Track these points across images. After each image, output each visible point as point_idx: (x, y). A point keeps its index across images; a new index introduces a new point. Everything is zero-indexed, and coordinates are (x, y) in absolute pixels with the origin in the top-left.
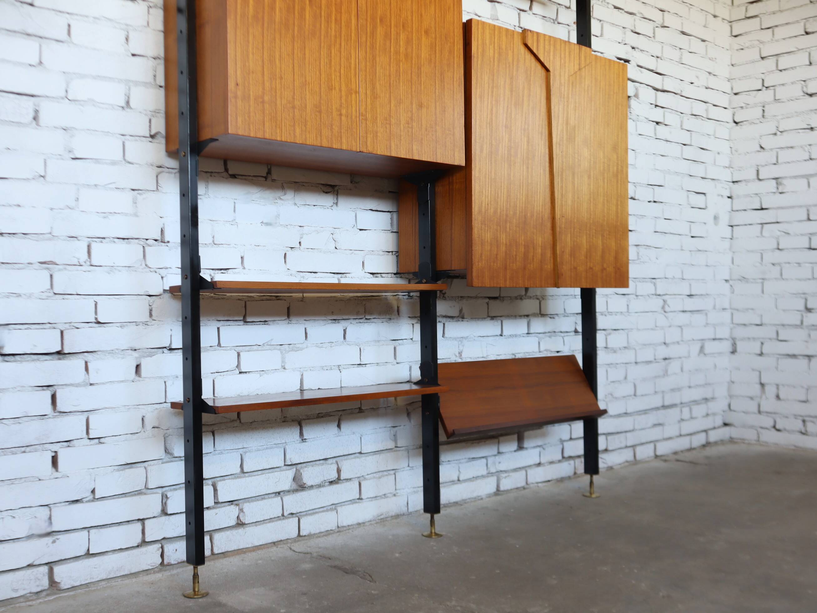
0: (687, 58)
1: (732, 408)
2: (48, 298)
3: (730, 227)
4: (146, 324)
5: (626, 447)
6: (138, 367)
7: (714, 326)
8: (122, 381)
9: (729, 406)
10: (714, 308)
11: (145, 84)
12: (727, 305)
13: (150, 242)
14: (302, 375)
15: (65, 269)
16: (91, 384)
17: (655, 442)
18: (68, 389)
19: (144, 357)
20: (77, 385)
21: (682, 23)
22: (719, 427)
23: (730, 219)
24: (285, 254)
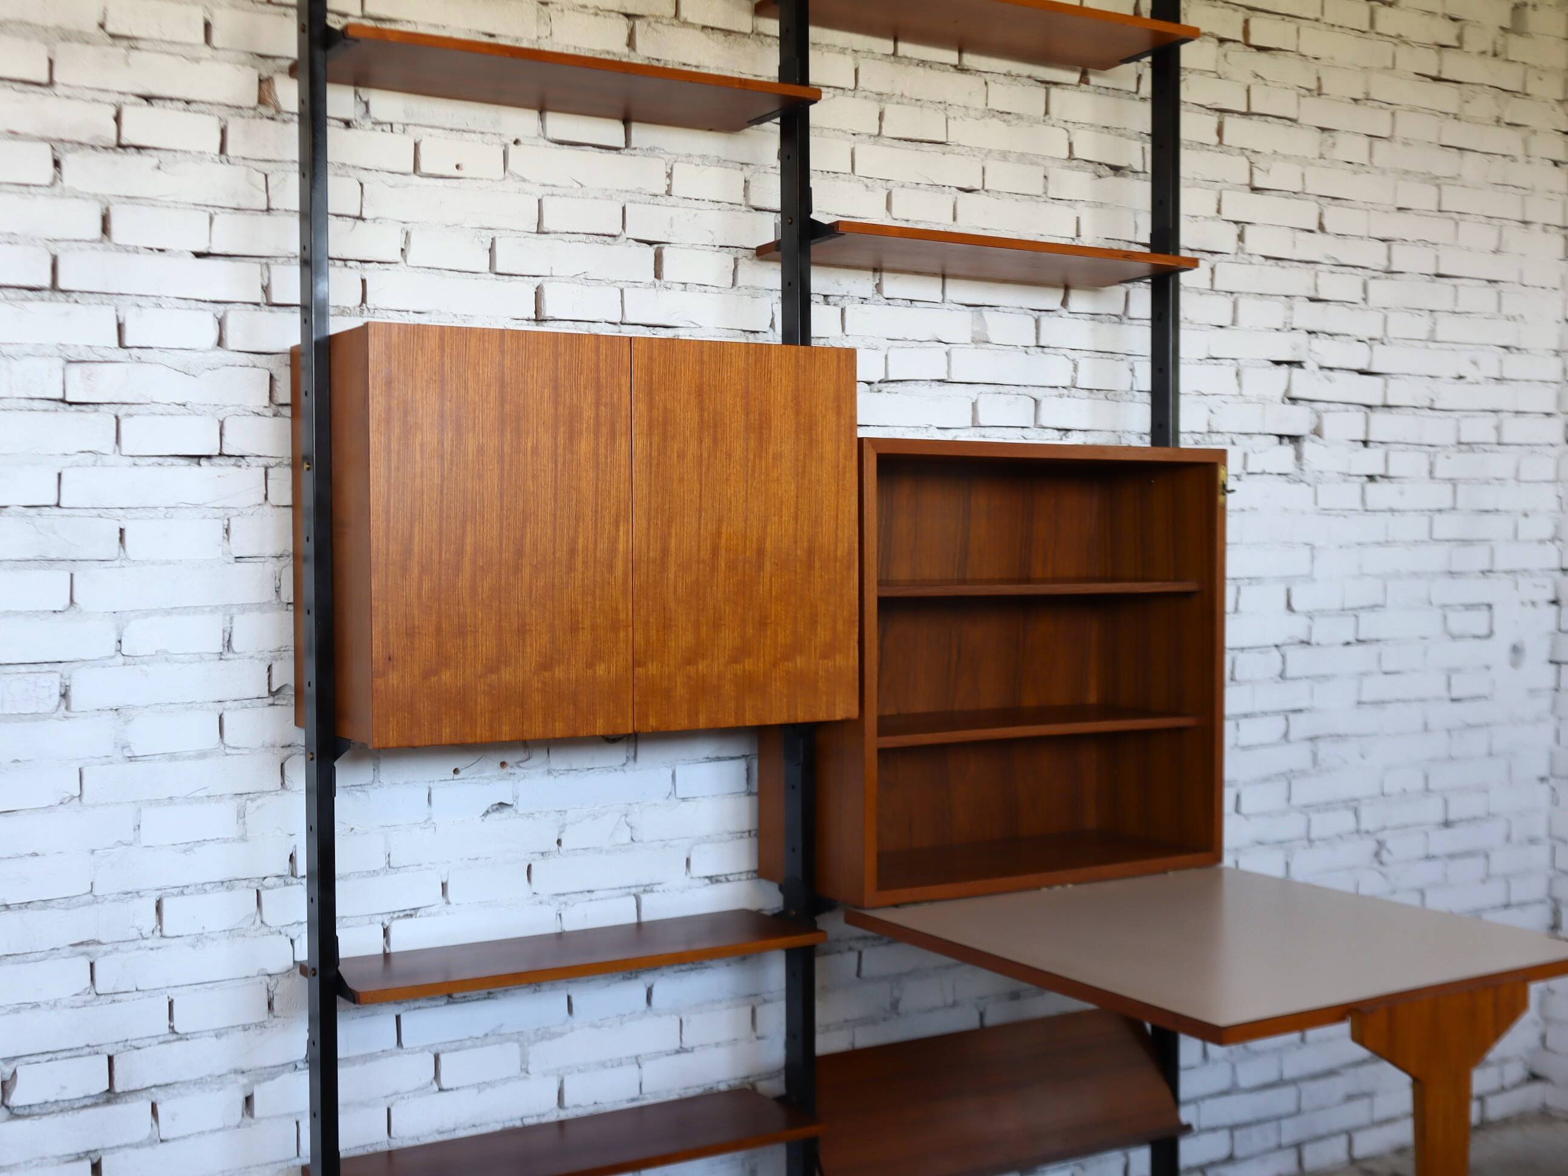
0: (1447, 329)
1: (1549, 1043)
2: (85, 1004)
3: (1553, 667)
4: (261, 1025)
5: (1280, 1147)
6: (248, 1100)
7: (1507, 879)
8: (219, 1130)
9: (1543, 1038)
10: (1508, 838)
11: (260, 607)
12: (1540, 831)
13: (269, 882)
14: (562, 1082)
15: (117, 949)
16: (162, 1141)
17: (1349, 1134)
18: (120, 1154)
19: (259, 1082)
20: (138, 1146)
21: (1437, 257)
22: (1516, 1086)
23: (1554, 647)
24: (529, 867)
